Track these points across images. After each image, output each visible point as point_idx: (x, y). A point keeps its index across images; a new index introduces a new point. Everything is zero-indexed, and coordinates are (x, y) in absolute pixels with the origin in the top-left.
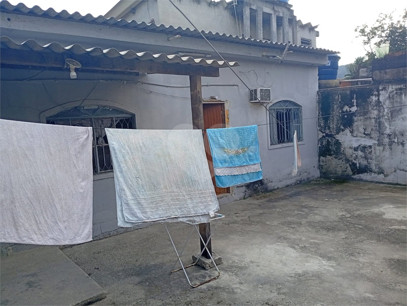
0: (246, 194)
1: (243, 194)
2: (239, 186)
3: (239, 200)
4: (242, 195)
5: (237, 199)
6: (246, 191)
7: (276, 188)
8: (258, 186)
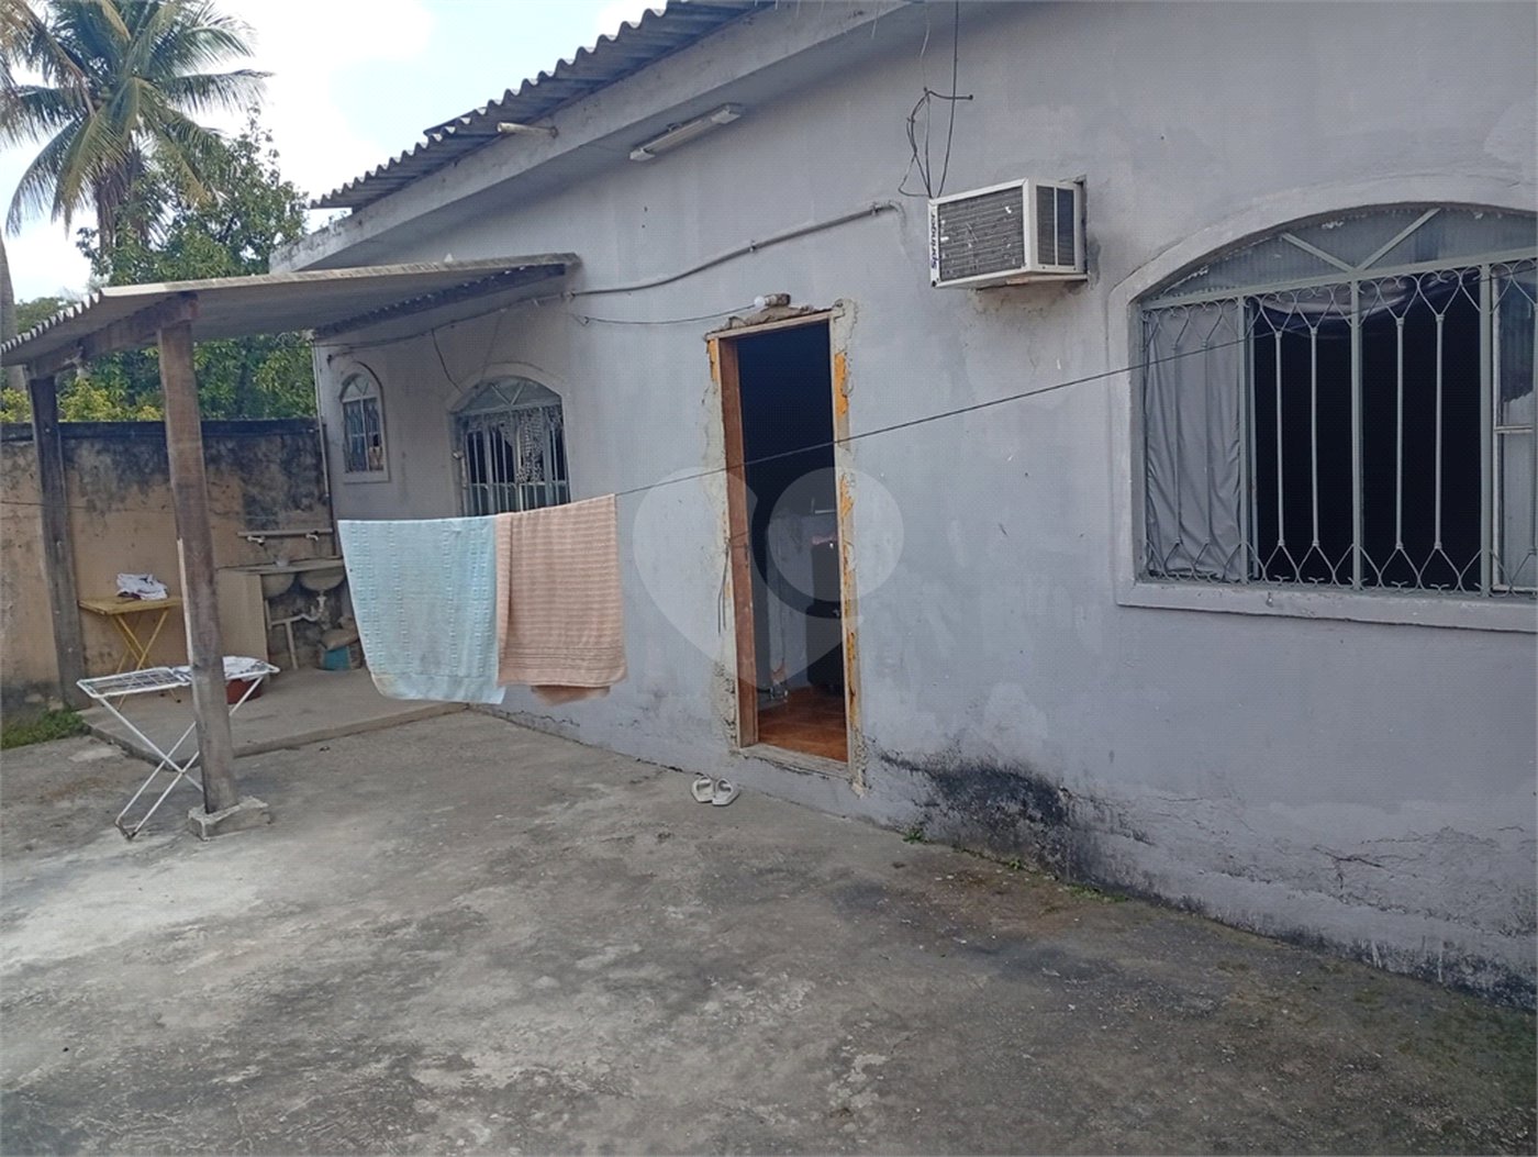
0: (928, 818)
1: (911, 805)
2: (893, 756)
3: (886, 828)
4: (908, 812)
5: (875, 817)
6: (931, 804)
7: (1175, 894)
8: (1023, 814)
